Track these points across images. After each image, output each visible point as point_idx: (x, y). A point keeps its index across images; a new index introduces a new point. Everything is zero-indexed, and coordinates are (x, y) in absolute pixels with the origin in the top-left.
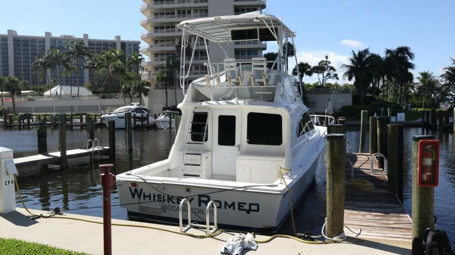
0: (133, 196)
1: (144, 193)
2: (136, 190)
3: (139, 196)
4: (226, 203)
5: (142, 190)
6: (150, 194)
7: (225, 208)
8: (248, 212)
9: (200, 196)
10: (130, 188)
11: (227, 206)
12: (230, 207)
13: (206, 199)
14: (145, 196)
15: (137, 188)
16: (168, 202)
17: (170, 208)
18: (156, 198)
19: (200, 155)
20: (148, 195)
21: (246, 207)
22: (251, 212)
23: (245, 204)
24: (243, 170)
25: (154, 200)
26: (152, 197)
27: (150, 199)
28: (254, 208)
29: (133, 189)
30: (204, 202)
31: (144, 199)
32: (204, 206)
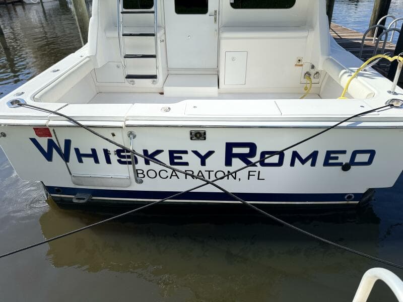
0: (49, 157)
1: (77, 150)
2: (51, 144)
3: (66, 157)
4: (295, 155)
5: (68, 143)
6: (94, 151)
7: (292, 164)
8: (346, 167)
9: (229, 146)
10: (34, 140)
11: (297, 160)
12: (304, 162)
13: (246, 150)
15: (54, 138)
16: (147, 163)
17: (152, 174)
18: (114, 157)
19: (153, 35)
20: (90, 152)
21: (345, 159)
22: (352, 167)
23: (344, 152)
24: (233, 59)
25: (109, 161)
26: (101, 156)
27: (97, 161)
28: (360, 158)
29: (43, 142)
30: (243, 157)
31: (80, 161)
32: (237, 163)
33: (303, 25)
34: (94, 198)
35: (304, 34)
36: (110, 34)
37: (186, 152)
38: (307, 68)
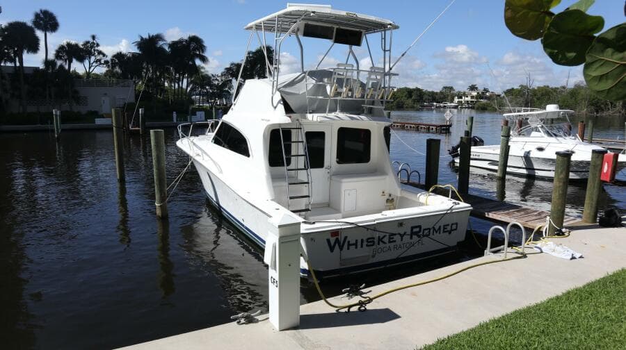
0: (332, 249)
1: (349, 242)
2: (337, 241)
3: (341, 248)
5: (346, 238)
6: (357, 241)
8: (450, 233)
9: (412, 228)
10: (328, 241)
12: (437, 232)
13: (417, 230)
14: (349, 245)
18: (365, 243)
19: (308, 183)
20: (355, 242)
21: (449, 228)
23: (448, 225)
24: (349, 195)
25: (362, 246)
26: (359, 243)
27: (356, 248)
28: (454, 227)
29: (333, 240)
30: (416, 233)
31: (348, 249)
32: (415, 237)
33: (377, 172)
34: (351, 273)
35: (384, 177)
36: (278, 184)
37: (395, 234)
38: (387, 197)
